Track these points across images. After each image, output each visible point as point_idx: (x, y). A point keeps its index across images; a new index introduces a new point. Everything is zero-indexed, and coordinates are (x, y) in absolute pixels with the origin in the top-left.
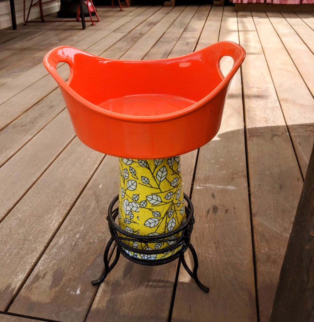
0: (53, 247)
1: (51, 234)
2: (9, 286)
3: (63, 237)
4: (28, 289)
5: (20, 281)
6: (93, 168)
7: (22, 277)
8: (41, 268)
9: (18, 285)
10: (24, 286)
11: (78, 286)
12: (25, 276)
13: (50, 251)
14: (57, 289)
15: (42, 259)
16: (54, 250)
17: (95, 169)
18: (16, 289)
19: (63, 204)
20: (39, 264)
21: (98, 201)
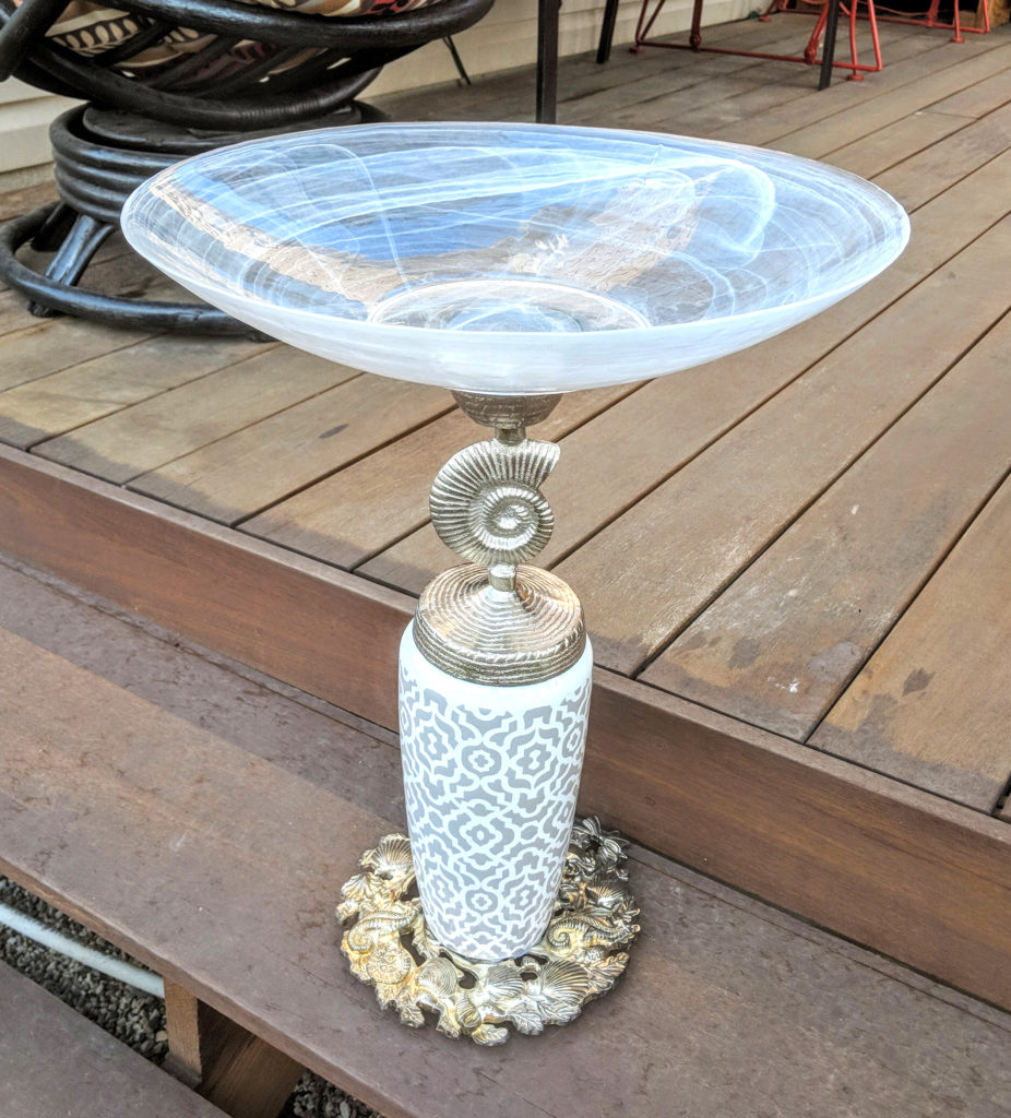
0: (733, 599)
1: (727, 574)
2: (638, 639)
3: (757, 587)
4: (679, 654)
5: (660, 636)
6: (836, 467)
7: (664, 632)
8: (707, 628)
9: (658, 642)
10: (671, 647)
11: (791, 679)
12: (671, 631)
13: (726, 604)
14: (744, 671)
15: (708, 612)
16: (736, 604)
17: (839, 469)
18: (653, 647)
19: (755, 524)
20: (701, 619)
21: (845, 538)
